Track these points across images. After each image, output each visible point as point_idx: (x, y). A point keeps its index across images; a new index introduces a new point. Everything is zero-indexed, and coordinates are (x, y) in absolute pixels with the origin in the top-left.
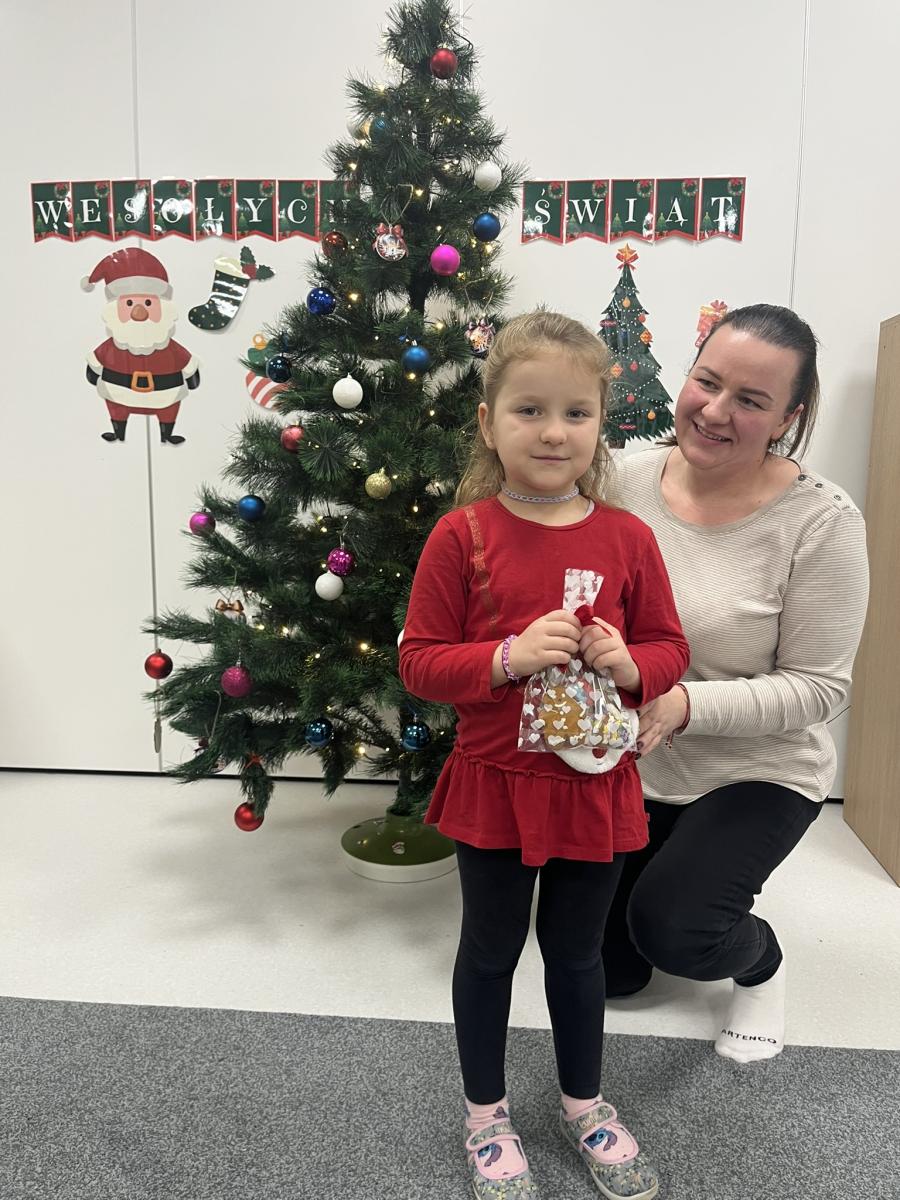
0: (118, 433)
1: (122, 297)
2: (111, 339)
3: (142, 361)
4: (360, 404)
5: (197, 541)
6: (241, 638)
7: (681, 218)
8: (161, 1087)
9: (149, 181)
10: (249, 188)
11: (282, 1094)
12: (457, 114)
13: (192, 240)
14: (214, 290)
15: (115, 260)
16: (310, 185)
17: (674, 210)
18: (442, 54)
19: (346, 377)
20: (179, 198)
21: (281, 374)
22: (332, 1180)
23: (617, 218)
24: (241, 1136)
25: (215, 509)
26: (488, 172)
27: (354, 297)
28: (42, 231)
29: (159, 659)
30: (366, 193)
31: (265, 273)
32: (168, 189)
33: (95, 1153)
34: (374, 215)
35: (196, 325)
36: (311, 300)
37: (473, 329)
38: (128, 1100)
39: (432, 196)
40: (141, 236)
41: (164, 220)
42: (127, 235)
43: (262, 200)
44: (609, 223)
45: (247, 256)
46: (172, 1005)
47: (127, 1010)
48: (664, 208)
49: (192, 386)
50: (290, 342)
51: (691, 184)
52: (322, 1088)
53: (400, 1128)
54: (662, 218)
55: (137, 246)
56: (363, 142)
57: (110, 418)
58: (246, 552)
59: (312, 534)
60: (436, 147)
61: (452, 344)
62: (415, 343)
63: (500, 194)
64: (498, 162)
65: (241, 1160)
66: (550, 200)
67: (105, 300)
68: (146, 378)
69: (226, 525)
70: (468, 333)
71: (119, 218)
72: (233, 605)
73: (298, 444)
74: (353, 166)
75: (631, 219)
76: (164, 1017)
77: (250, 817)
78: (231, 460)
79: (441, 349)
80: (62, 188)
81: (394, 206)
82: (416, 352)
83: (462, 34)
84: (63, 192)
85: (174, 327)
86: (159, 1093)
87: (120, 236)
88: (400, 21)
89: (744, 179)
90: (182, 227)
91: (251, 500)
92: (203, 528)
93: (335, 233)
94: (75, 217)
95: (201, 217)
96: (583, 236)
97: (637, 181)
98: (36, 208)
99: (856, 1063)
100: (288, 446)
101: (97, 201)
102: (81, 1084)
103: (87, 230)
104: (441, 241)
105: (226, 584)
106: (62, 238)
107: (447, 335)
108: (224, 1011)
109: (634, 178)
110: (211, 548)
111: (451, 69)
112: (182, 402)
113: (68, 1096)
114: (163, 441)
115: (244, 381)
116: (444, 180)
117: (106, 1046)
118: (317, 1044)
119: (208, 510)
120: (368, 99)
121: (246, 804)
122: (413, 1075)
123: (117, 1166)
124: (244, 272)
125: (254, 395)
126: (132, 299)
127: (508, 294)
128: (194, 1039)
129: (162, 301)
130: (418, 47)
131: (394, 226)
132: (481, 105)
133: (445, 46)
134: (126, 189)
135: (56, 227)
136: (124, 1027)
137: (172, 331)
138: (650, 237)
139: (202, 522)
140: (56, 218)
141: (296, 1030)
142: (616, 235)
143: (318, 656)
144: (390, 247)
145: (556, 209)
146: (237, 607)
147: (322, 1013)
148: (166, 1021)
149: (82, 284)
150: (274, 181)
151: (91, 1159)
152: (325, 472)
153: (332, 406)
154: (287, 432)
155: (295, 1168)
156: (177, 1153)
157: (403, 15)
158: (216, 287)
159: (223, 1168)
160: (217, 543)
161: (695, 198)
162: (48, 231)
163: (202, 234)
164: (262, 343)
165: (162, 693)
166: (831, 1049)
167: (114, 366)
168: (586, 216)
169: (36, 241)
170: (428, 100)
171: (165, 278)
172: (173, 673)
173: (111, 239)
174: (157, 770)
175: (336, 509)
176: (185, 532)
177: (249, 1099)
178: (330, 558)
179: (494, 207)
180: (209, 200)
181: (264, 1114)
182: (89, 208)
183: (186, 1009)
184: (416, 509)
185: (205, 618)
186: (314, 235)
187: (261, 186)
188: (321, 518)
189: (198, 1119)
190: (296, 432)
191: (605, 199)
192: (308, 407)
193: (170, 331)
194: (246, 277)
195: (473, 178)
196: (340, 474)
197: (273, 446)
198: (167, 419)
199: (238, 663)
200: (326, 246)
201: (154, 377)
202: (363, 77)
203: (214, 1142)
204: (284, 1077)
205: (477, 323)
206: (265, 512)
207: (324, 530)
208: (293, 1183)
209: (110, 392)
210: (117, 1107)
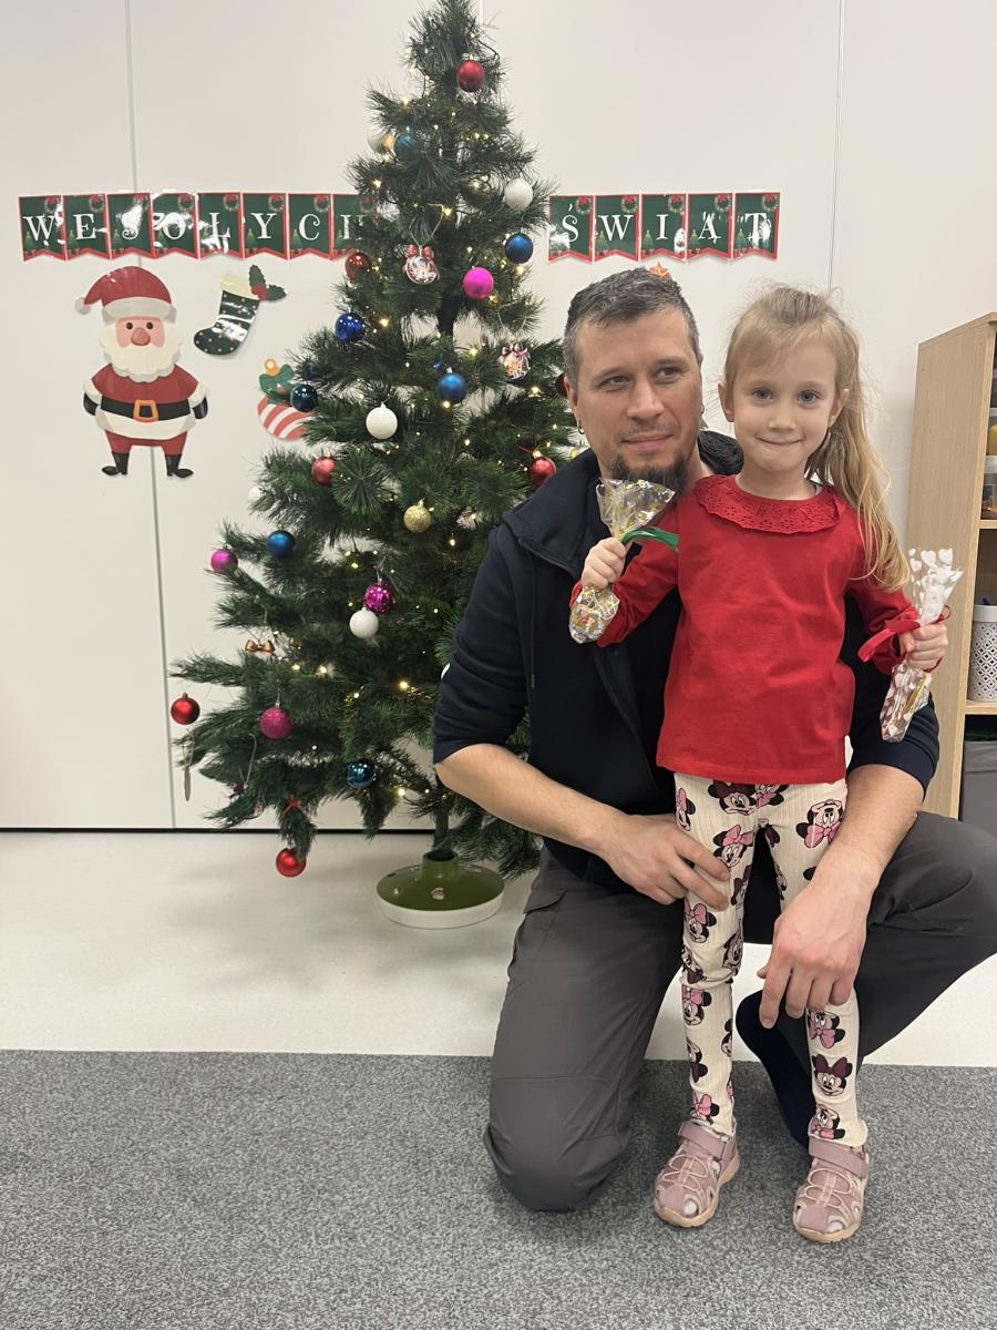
0: (120, 466)
1: (121, 320)
2: (110, 365)
3: (145, 389)
4: (393, 437)
5: (220, 580)
6: (279, 677)
7: (714, 235)
8: (223, 1125)
9: (148, 195)
10: (257, 202)
11: (346, 1126)
12: (487, 130)
13: (196, 257)
14: (221, 312)
15: (113, 280)
16: (323, 200)
17: (707, 227)
18: (469, 65)
19: (379, 406)
20: (180, 212)
21: (307, 403)
22: (405, 1200)
23: (648, 235)
24: (308, 1166)
25: (238, 546)
26: (518, 190)
27: (384, 322)
28: (31, 248)
29: (186, 704)
30: (390, 211)
31: (277, 294)
32: (169, 203)
33: (164, 1190)
34: (403, 237)
35: (203, 349)
36: (340, 326)
37: (506, 355)
38: (192, 1139)
39: (459, 213)
40: (141, 254)
41: (166, 236)
42: (125, 253)
43: (272, 215)
44: (640, 238)
45: (256, 276)
46: (222, 1051)
47: (177, 1057)
48: (697, 225)
49: (199, 416)
50: (315, 369)
51: (724, 199)
52: (384, 1119)
53: (467, 1150)
54: (694, 235)
55: (136, 265)
56: (387, 157)
57: (110, 450)
58: (272, 592)
59: (342, 571)
60: (464, 163)
61: (485, 369)
62: (450, 370)
63: (531, 215)
64: (527, 179)
65: (313, 1187)
66: (576, 215)
67: (104, 324)
68: (149, 408)
69: (250, 563)
70: (501, 359)
71: (116, 234)
72: (264, 646)
73: (330, 477)
74: (378, 184)
75: (662, 236)
76: (216, 1062)
77: (291, 863)
78: (256, 493)
79: (476, 376)
80: (53, 201)
81: (424, 227)
82: (452, 379)
83: (489, 43)
84: (53, 206)
85: (179, 352)
86: (222, 1131)
87: (118, 254)
88: (423, 30)
89: (778, 194)
90: (186, 244)
91: (280, 536)
92: (225, 566)
93: (359, 254)
94: (68, 234)
95: (206, 233)
96: (612, 254)
97: (668, 196)
98: (24, 224)
99: (906, 1078)
100: (320, 479)
101: (91, 216)
102: (140, 1127)
103: (81, 248)
104: (473, 263)
105: (256, 624)
106: (57, 256)
107: (482, 362)
108: (276, 1055)
109: (665, 193)
110: (235, 587)
111: (479, 82)
112: (189, 433)
113: (128, 1138)
114: (169, 474)
115: (256, 409)
116: (473, 198)
117: (160, 1091)
118: (375, 1080)
119: (230, 547)
120: (391, 113)
121: (286, 849)
122: (474, 1104)
123: (189, 1200)
124: (254, 292)
125: (267, 424)
126: (132, 322)
127: (540, 316)
128: (250, 1081)
129: (164, 323)
130: (444, 59)
131: (424, 247)
132: (509, 118)
133: (471, 58)
134: (123, 202)
135: (46, 243)
136: (177, 1072)
137: (177, 356)
138: (681, 254)
139: (224, 560)
140: (47, 235)
141: (353, 1068)
142: (648, 254)
143: (357, 695)
144: (421, 270)
145: (584, 226)
146: (268, 647)
147: (376, 1053)
148: (219, 1065)
149: (76, 306)
150: (284, 195)
151: (161, 1195)
152: (360, 506)
153: (364, 436)
154: (319, 464)
155: (368, 1191)
156: (248, 1185)
157: (426, 23)
158: (223, 309)
159: (295, 1195)
160: (243, 582)
161: (728, 214)
162: (38, 249)
163: (206, 251)
164: (275, 367)
165: (191, 739)
166: (881, 1066)
167: (114, 394)
168: (616, 234)
169: (25, 259)
170: (454, 114)
171: (167, 299)
172: (200, 718)
173: (108, 258)
174: (170, 826)
175: (364, 544)
176: (208, 571)
177: (314, 1132)
178: (367, 595)
179: (527, 227)
180: (214, 215)
181: (331, 1145)
182: (83, 224)
183: (237, 1054)
184: (452, 542)
185: (236, 661)
186: (328, 253)
187: (270, 200)
188: (348, 554)
189: (264, 1152)
190: (327, 464)
191: (635, 214)
192: (338, 438)
193: (174, 356)
194: (256, 297)
195: (503, 195)
196: (374, 506)
197: (302, 479)
198: (173, 452)
199: (278, 704)
200: (350, 266)
201: (158, 406)
202: (382, 86)
203: (284, 1172)
204: (346, 1111)
205: (511, 348)
206: (295, 548)
207: (355, 566)
208: (367, 1205)
209: (111, 423)
210: (180, 1146)
